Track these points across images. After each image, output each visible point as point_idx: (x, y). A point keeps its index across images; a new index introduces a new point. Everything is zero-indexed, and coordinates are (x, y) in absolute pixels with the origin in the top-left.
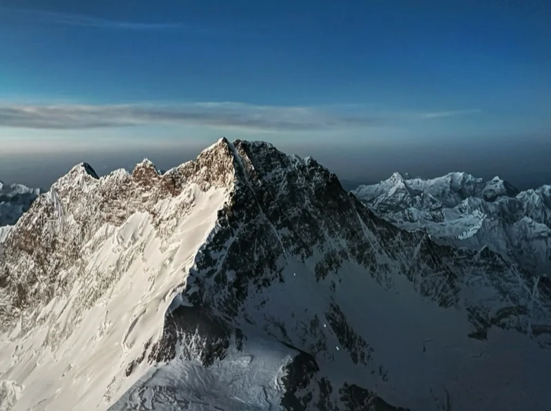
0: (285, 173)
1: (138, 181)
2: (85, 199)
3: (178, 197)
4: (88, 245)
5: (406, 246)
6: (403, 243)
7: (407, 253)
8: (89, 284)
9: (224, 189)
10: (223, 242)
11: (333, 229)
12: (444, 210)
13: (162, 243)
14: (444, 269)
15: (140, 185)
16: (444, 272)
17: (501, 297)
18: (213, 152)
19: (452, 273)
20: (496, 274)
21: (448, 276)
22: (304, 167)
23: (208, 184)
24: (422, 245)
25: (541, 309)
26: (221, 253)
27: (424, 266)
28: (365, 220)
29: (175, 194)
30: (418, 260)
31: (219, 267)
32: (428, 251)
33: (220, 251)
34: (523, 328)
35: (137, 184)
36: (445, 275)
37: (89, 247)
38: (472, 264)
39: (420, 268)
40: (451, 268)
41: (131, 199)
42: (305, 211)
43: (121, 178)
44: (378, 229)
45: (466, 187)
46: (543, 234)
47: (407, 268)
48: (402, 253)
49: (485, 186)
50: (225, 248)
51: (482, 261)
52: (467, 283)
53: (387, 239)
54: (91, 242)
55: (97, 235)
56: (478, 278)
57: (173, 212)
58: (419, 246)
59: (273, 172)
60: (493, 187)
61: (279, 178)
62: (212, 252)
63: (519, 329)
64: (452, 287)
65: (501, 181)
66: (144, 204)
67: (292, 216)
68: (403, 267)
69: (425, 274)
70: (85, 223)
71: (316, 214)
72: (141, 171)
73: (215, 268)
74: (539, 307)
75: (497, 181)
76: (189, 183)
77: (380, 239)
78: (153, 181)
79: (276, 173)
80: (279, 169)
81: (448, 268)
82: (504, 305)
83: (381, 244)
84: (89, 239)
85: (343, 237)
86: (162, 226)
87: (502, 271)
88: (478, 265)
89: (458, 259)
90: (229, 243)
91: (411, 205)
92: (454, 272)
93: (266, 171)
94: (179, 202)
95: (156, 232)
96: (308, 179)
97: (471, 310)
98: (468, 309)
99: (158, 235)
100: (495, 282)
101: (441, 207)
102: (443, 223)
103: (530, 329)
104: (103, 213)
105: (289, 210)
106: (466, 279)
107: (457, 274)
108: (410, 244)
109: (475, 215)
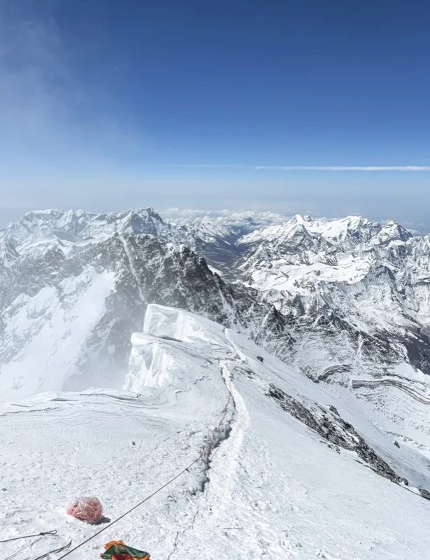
0: (163, 260)
1: (48, 262)
2: (6, 273)
3: (79, 277)
4: (7, 310)
5: (257, 316)
6: (254, 314)
7: (256, 322)
8: (7, 344)
9: (114, 273)
10: (107, 322)
11: (198, 305)
12: (337, 254)
13: (65, 314)
14: (285, 335)
15: (50, 265)
16: (285, 337)
17: (331, 358)
18: (107, 243)
19: (291, 338)
20: (328, 338)
21: (288, 341)
22: (179, 253)
23: (102, 268)
24: (269, 316)
25: (361, 367)
26: (105, 332)
27: (269, 333)
28: (225, 296)
29: (77, 274)
30: (265, 328)
31: (103, 344)
32: (274, 320)
33: (105, 330)
34: (345, 383)
35: (48, 264)
36: (286, 340)
37: (8, 312)
38: (310, 330)
39: (266, 335)
40: (291, 333)
41: (43, 275)
42: (176, 291)
43: (35, 258)
44: (235, 302)
45: (362, 230)
46: (425, 281)
47: (255, 335)
48: (253, 322)
49: (381, 230)
50: (109, 327)
51: (319, 328)
52: (304, 346)
53: (242, 311)
54: (9, 308)
55: (15, 303)
56: (314, 341)
57: (75, 289)
58: (267, 316)
59: (154, 259)
60: (387, 231)
61: (158, 264)
62: (99, 331)
63: (342, 384)
64: (291, 349)
65: (395, 226)
66: (53, 280)
67: (165, 295)
68: (252, 333)
69: (270, 339)
70: (5, 292)
71: (185, 292)
72: (51, 254)
73: (100, 344)
74: (360, 365)
75: (392, 225)
76: (88, 265)
77: (236, 311)
78: (60, 263)
79: (157, 260)
80: (159, 257)
81: (289, 334)
82: (333, 364)
83: (236, 316)
84: (9, 305)
85: (206, 311)
86: (66, 300)
87: (334, 336)
88: (315, 331)
89: (299, 327)
90: (111, 324)
91: (308, 247)
92: (293, 337)
93: (147, 259)
94: (79, 281)
95: (61, 304)
96: (181, 264)
97: (303, 368)
98: (301, 369)
99: (62, 307)
100: (327, 345)
101: (335, 252)
102: (336, 267)
103: (350, 384)
104: (20, 285)
105: (163, 290)
106: (303, 343)
107: (296, 339)
108: (260, 315)
109: (365, 260)
